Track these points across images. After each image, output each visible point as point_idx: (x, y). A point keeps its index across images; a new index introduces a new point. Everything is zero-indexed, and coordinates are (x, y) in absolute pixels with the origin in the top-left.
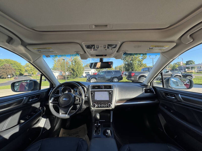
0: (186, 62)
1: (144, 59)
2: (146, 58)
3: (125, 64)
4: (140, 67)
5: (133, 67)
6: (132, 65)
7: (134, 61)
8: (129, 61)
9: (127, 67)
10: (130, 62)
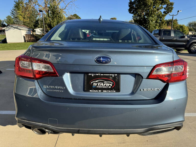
1: (168, 13)
3: (135, 20)
6: (147, 23)
7: (150, 15)
8: (142, 16)
10: (144, 18)
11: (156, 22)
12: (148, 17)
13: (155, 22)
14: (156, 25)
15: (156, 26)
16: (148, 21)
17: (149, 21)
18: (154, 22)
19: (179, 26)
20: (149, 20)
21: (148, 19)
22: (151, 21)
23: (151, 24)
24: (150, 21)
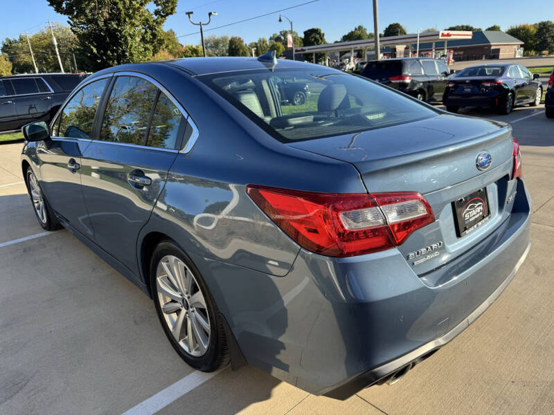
0: (305, 33)
1: (167, 15)
2: (172, 9)
3: (79, 36)
4: (153, 55)
5: (124, 52)
6: (121, 45)
7: (125, 21)
8: (101, 24)
9: (95, 51)
10: (108, 30)
11: (143, 40)
12: (118, 25)
13: (141, 41)
14: (146, 49)
15: (147, 52)
16: (121, 38)
17: (126, 38)
18: (138, 39)
19: (190, 49)
20: (124, 36)
21: (120, 32)
22: (132, 38)
23: (131, 45)
24: (129, 38)
